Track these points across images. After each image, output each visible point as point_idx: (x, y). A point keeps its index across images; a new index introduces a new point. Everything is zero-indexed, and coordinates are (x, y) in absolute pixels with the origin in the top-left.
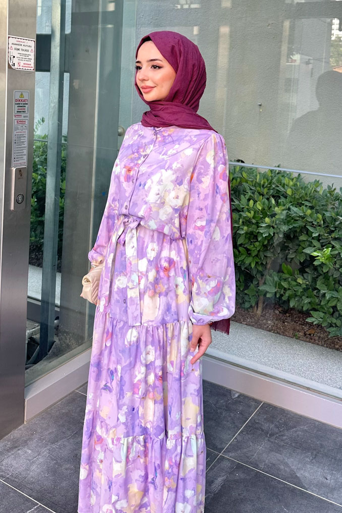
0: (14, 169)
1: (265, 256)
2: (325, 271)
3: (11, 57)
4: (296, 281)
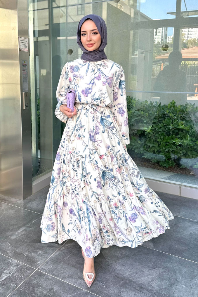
0: (24, 93)
2: (149, 136)
3: (20, 46)
4: (138, 142)
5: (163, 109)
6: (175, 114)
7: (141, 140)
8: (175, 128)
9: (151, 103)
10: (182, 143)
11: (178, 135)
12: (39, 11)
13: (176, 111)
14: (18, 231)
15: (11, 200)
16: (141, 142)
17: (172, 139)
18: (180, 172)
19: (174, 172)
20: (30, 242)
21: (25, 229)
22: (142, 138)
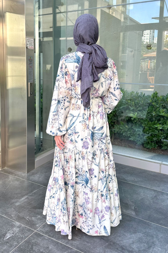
0: (29, 83)
1: (114, 119)
2: (135, 122)
3: (27, 44)
4: (125, 127)
5: (147, 99)
6: (157, 103)
7: (129, 125)
8: (157, 115)
9: (137, 93)
10: (163, 127)
11: (160, 121)
12: (43, 16)
13: (158, 100)
14: (21, 199)
15: (17, 173)
16: (128, 126)
17: (155, 124)
18: (162, 153)
19: (156, 153)
20: (31, 208)
21: (27, 197)
22: (129, 123)
